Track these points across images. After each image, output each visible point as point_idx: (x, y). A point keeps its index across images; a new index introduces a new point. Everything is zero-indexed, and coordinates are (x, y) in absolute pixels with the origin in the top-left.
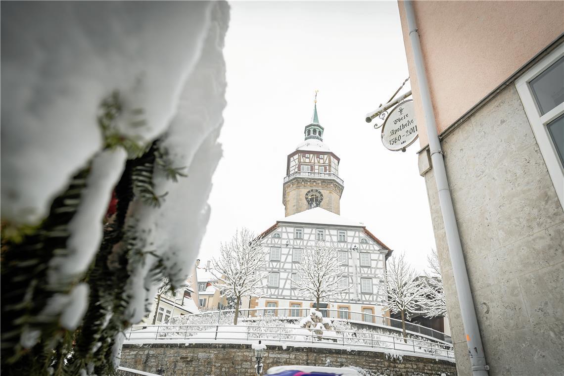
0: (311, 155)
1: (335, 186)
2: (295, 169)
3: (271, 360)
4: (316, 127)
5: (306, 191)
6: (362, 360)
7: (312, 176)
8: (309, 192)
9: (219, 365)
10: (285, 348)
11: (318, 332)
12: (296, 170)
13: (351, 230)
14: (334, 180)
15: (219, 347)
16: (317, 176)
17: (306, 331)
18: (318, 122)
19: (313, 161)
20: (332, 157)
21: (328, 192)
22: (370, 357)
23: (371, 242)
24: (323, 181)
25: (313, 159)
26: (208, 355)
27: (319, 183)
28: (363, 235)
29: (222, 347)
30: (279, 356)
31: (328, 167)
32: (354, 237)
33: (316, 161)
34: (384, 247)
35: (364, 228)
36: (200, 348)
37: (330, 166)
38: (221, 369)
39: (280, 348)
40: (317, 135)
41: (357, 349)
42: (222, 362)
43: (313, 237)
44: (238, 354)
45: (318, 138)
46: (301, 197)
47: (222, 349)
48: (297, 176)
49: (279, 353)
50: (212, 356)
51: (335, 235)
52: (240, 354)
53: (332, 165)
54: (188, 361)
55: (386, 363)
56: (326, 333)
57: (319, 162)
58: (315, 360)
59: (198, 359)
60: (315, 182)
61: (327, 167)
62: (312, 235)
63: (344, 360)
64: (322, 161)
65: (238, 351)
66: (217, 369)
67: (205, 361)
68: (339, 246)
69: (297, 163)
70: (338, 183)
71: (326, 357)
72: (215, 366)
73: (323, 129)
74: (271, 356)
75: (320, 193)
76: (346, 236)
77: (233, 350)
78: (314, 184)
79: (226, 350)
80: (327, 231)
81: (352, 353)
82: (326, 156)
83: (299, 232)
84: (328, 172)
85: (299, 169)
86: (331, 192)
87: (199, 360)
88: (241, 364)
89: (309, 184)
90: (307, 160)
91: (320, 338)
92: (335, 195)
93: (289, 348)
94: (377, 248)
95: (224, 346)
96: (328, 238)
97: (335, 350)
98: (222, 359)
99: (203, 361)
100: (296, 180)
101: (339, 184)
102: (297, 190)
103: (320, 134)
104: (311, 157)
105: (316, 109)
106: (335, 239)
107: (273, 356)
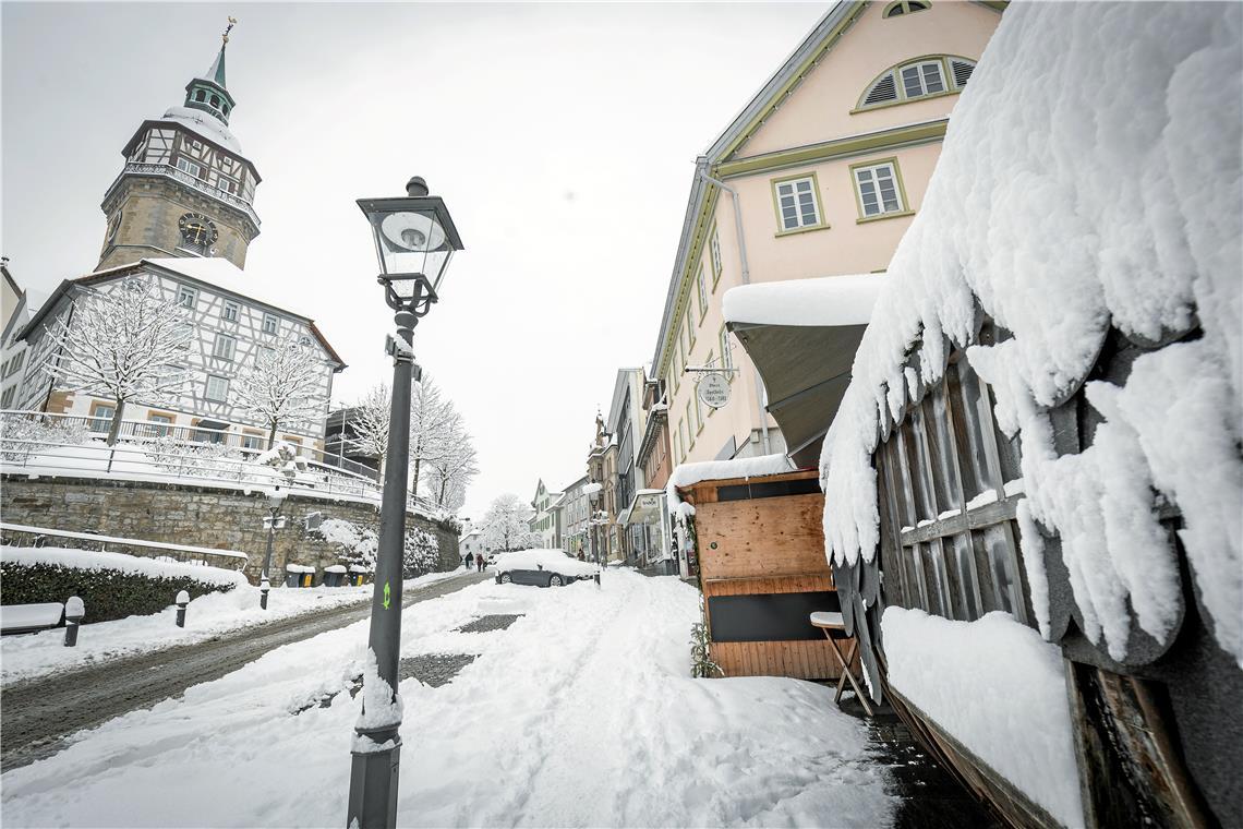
0: (206, 148)
1: (246, 226)
2: (161, 157)
3: (222, 510)
4: (219, 93)
5: (183, 211)
6: (349, 513)
7: (200, 189)
8: (189, 215)
9: (118, 514)
10: (247, 493)
11: (287, 473)
12: (165, 161)
13: (289, 319)
14: (247, 215)
15: (118, 486)
16: (209, 193)
17: (270, 470)
18: (224, 85)
19: (207, 160)
20: (248, 171)
21: (230, 230)
22: (358, 509)
23: (316, 346)
24: (225, 208)
25: (210, 159)
26: (92, 497)
27: (213, 209)
28: (305, 331)
29: (125, 486)
30: (236, 504)
31: (237, 185)
32: (291, 331)
33: (214, 164)
34: (334, 357)
35: (311, 322)
36: (70, 484)
37: (242, 185)
38: (122, 521)
39: (240, 493)
40: (220, 110)
41: (346, 499)
42: (124, 509)
43: (216, 311)
44: (160, 498)
45: (219, 117)
46: (169, 218)
47: (126, 489)
48: (168, 175)
49: (236, 500)
50: (101, 499)
51: (258, 319)
52: (163, 498)
53: (247, 185)
54: (37, 506)
55: (373, 516)
56: (299, 476)
57: (220, 168)
58: (292, 511)
59: (64, 503)
60: (206, 202)
61: (236, 187)
62: (214, 307)
63: (329, 512)
64: (226, 169)
65: (160, 493)
66: (112, 519)
67: (82, 508)
68: (263, 339)
69: (170, 146)
70: (252, 222)
71: (306, 508)
72: (108, 516)
73: (233, 105)
74: (222, 502)
75: (212, 225)
76: (277, 325)
77: (148, 492)
78: (204, 205)
79: (135, 490)
80: (245, 308)
81: (340, 504)
82: (236, 164)
83: (188, 294)
84: (235, 195)
85: (173, 160)
86: (235, 234)
87: (68, 506)
88: (166, 514)
89: (191, 200)
90: (195, 153)
91: (291, 482)
92: (240, 240)
93: (254, 494)
94: (324, 356)
95: (130, 485)
96: (245, 321)
97: (321, 499)
98: (122, 506)
99: (78, 508)
100: (162, 181)
101: (254, 225)
102: (160, 201)
103: (226, 110)
104: (204, 152)
105: (223, 55)
106: (257, 325)
107: (227, 503)
